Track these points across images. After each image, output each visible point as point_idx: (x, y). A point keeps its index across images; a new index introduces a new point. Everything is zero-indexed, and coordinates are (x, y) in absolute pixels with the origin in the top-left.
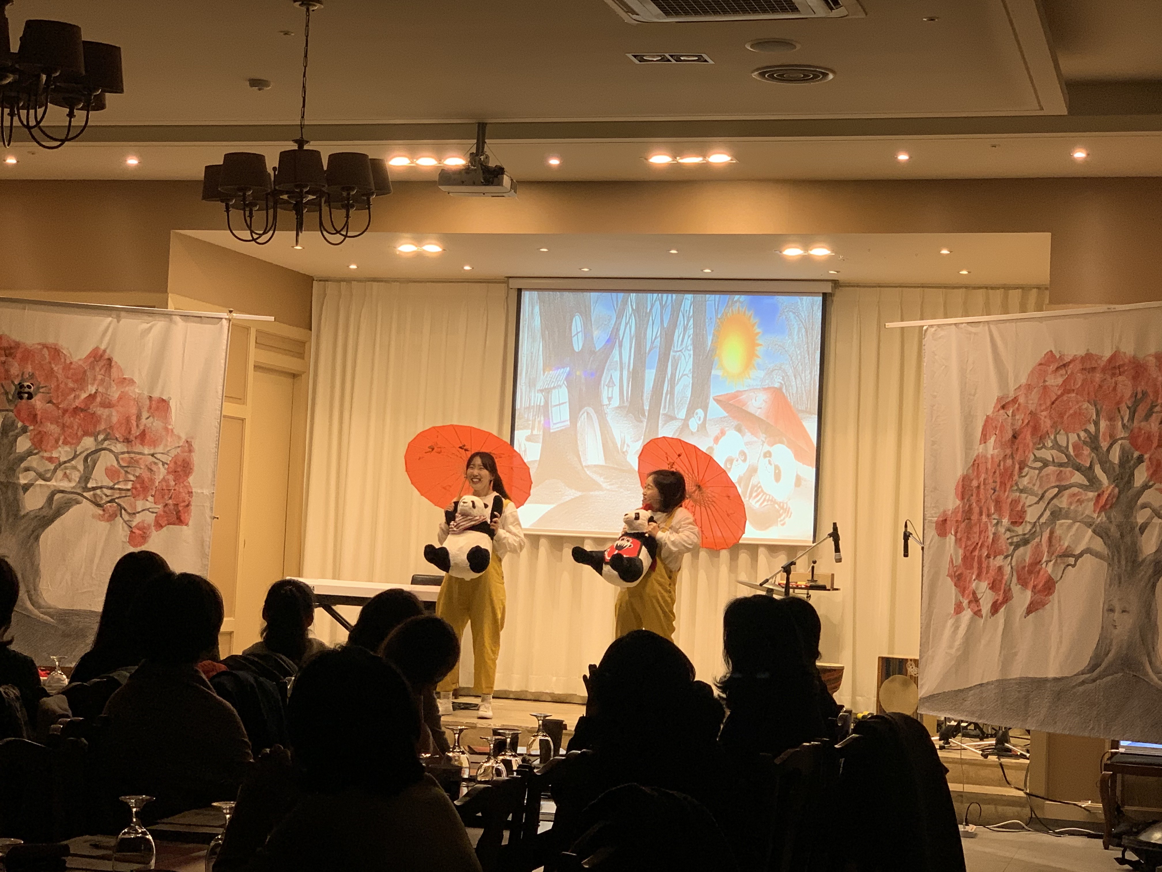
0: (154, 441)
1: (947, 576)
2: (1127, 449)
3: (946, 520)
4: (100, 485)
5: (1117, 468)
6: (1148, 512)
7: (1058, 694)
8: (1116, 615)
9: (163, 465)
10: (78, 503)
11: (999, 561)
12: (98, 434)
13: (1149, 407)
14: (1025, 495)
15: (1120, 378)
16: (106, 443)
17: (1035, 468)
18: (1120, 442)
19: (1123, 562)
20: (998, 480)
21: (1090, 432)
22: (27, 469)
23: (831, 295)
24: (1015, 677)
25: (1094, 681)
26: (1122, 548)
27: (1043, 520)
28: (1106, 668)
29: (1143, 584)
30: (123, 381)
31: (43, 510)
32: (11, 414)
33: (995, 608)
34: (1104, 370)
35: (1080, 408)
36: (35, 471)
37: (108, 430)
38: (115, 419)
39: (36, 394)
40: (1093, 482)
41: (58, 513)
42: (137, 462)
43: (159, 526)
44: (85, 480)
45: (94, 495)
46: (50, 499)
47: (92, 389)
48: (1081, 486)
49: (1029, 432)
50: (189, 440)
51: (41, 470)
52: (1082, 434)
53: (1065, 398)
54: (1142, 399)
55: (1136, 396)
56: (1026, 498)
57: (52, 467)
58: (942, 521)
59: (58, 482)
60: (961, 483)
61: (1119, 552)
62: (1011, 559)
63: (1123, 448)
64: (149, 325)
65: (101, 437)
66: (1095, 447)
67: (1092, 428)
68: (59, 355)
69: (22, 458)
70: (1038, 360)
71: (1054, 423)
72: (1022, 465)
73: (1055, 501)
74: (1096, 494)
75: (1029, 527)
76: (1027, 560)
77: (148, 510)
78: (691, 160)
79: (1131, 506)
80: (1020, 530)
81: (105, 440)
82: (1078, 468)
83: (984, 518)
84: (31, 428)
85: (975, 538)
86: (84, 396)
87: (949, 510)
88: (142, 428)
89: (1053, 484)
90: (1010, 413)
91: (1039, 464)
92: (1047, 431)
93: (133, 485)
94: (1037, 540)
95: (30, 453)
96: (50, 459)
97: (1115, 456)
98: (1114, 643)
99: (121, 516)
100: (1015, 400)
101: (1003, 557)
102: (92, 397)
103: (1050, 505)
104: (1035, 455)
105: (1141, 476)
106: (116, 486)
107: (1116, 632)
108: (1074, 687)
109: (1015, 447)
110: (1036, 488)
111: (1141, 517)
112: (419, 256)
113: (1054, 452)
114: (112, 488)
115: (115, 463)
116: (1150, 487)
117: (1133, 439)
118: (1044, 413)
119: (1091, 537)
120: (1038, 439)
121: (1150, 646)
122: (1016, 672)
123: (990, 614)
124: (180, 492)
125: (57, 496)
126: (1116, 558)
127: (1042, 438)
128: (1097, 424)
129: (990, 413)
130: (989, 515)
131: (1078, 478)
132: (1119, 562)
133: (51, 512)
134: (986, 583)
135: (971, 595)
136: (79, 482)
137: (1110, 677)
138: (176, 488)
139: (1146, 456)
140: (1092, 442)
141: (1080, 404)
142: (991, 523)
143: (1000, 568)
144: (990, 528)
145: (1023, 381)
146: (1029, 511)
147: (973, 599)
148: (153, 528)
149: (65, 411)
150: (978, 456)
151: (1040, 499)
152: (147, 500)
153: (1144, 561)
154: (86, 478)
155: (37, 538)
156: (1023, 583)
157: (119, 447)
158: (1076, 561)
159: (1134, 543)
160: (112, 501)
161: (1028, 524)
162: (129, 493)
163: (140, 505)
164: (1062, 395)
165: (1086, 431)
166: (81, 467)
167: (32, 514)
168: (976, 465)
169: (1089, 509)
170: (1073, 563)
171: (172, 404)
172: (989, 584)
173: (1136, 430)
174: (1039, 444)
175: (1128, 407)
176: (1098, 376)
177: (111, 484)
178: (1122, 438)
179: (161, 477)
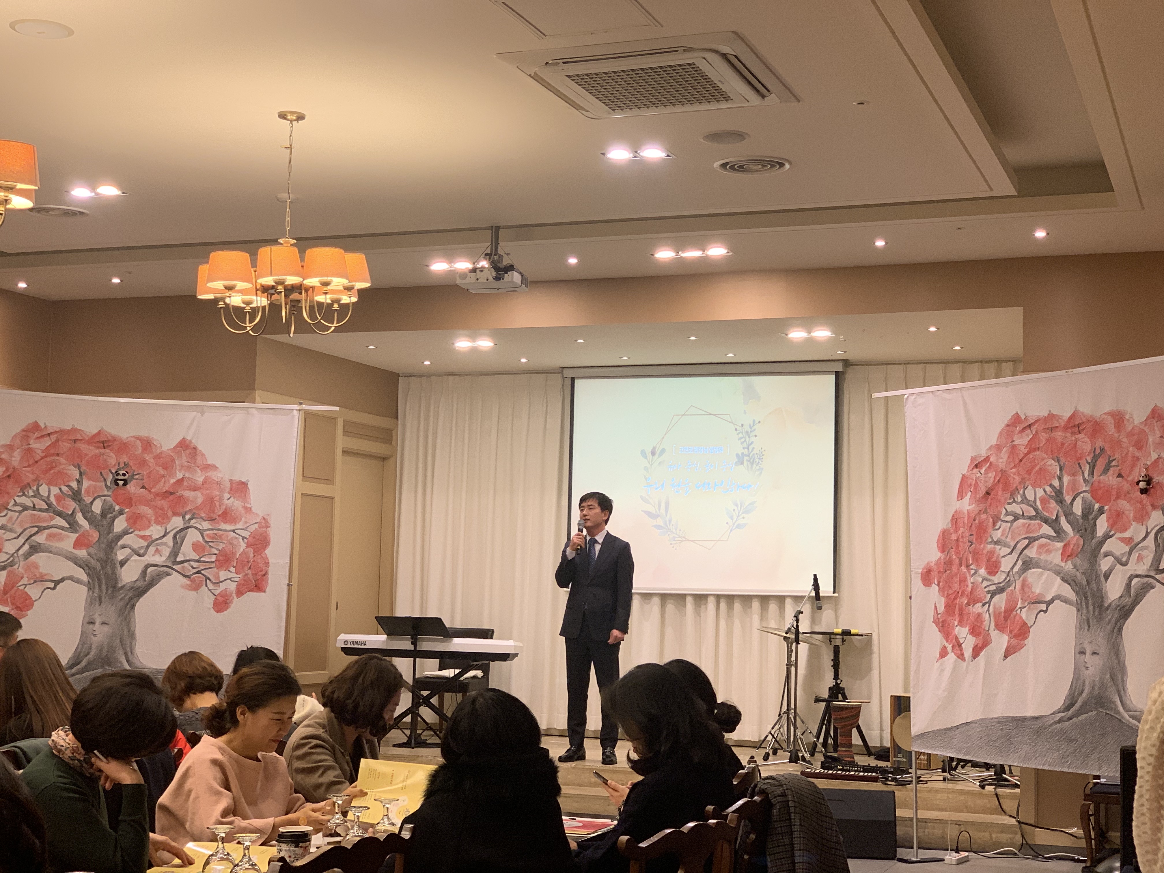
0: (234, 519)
1: (933, 622)
2: (1088, 501)
3: (930, 571)
4: (188, 558)
5: (1081, 521)
6: (1110, 559)
7: (1038, 732)
8: (1088, 657)
9: (243, 540)
10: (169, 575)
11: (978, 608)
12: (186, 514)
13: (1107, 461)
14: (999, 547)
15: (1082, 436)
16: (193, 521)
17: (1007, 522)
18: (1082, 495)
19: (1091, 608)
20: (974, 533)
21: (1055, 487)
22: (123, 547)
23: (843, 373)
24: (997, 716)
25: (1070, 718)
26: (1089, 594)
27: (1016, 569)
28: (1081, 707)
29: (1109, 627)
30: (207, 467)
31: (138, 582)
32: (109, 499)
33: (976, 652)
34: (1065, 428)
35: (1045, 465)
36: (130, 548)
37: (194, 511)
38: (200, 500)
39: (131, 481)
40: (1059, 533)
41: (152, 584)
42: (220, 537)
43: (239, 593)
44: (174, 555)
45: (183, 567)
46: (144, 572)
47: (179, 475)
48: (1048, 537)
49: (1000, 489)
50: (265, 517)
51: (135, 547)
52: (1048, 489)
53: (1031, 456)
54: (1100, 455)
55: (1094, 452)
56: (1000, 549)
57: (145, 544)
58: (926, 572)
59: (151, 558)
60: (941, 537)
61: (1086, 598)
62: (989, 606)
63: (1084, 500)
64: (229, 417)
65: (187, 517)
66: (1060, 501)
67: (1056, 483)
68: (150, 445)
69: (119, 537)
70: (1006, 422)
71: (1022, 479)
72: (995, 519)
73: (1025, 552)
74: (1062, 544)
75: (1003, 576)
76: (1003, 608)
77: (230, 579)
78: (692, 254)
79: (1094, 555)
80: (996, 579)
81: (191, 519)
82: (1046, 521)
83: (963, 568)
84: (127, 510)
85: (956, 586)
86: (173, 481)
87: (932, 562)
88: (224, 507)
89: (1023, 537)
90: (983, 471)
91: (1010, 518)
92: (1017, 487)
93: (216, 557)
94: (1012, 588)
95: (126, 532)
96: (143, 537)
97: (1078, 509)
98: (1087, 683)
99: (206, 586)
100: (987, 459)
101: (981, 604)
102: (180, 481)
103: (1022, 556)
104: (1006, 510)
105: (1102, 525)
106: (202, 559)
107: (1087, 673)
108: (1052, 724)
109: (988, 503)
110: (1008, 540)
111: (1105, 564)
112: (474, 351)
113: (1024, 506)
114: (198, 561)
115: (201, 539)
116: (1111, 536)
117: (1093, 492)
118: (1014, 470)
119: (1060, 585)
120: (1009, 494)
121: (1120, 686)
122: (999, 711)
123: (971, 658)
124: (258, 563)
125: (150, 570)
126: (1084, 603)
127: (1012, 494)
128: (1060, 479)
129: (965, 472)
130: (968, 566)
131: (1047, 530)
132: (1087, 607)
133: (145, 583)
134: (967, 629)
135: (954, 641)
136: (169, 556)
137: (1085, 715)
138: (255, 559)
139: (1106, 508)
140: (1057, 496)
141: (1045, 461)
142: (970, 573)
143: (979, 615)
144: (969, 578)
145: (994, 442)
146: (1003, 561)
147: (956, 644)
148: (234, 595)
149: (157, 495)
150: (956, 512)
151: (1012, 551)
152: (229, 571)
153: (1110, 605)
154: (175, 553)
155: (133, 607)
156: (1000, 627)
157: (206, 525)
158: (1047, 608)
159: (1100, 590)
160: (199, 572)
161: (1003, 573)
162: (213, 565)
163: (223, 575)
164: (1028, 453)
165: (1051, 485)
166: (171, 543)
167: (128, 585)
168: (955, 520)
169: (1056, 558)
170: (1044, 609)
171: (250, 485)
172: (969, 630)
173: (1096, 484)
174: (1010, 499)
175: (1088, 462)
176: (1059, 435)
177: (197, 557)
178: (1084, 492)
179: (242, 550)
